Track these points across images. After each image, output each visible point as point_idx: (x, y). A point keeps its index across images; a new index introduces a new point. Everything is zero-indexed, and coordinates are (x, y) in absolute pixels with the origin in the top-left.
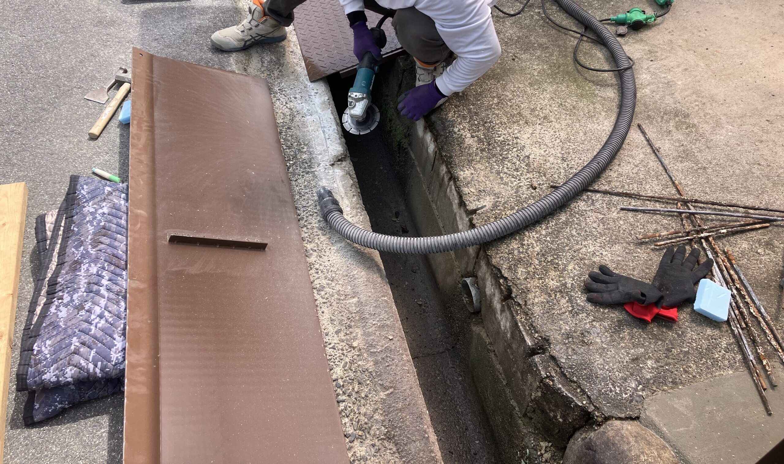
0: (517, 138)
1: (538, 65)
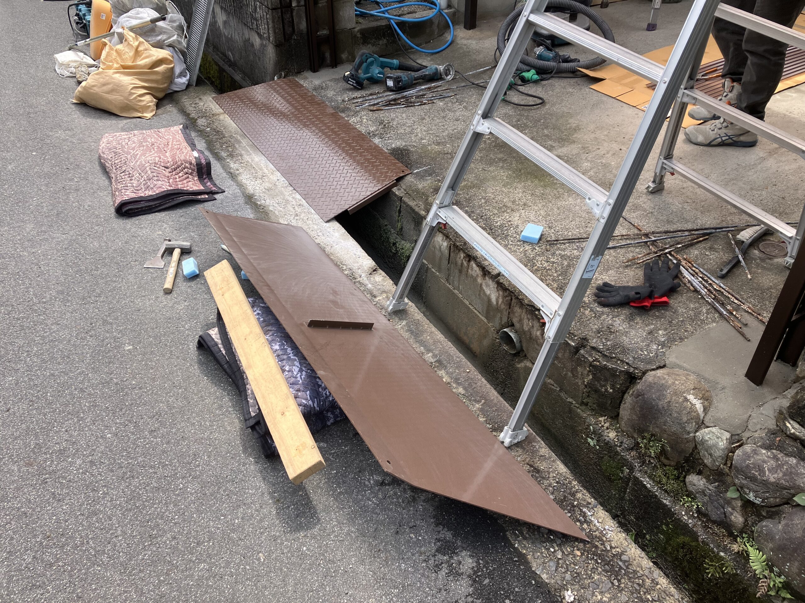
0: (510, 221)
1: (504, 172)
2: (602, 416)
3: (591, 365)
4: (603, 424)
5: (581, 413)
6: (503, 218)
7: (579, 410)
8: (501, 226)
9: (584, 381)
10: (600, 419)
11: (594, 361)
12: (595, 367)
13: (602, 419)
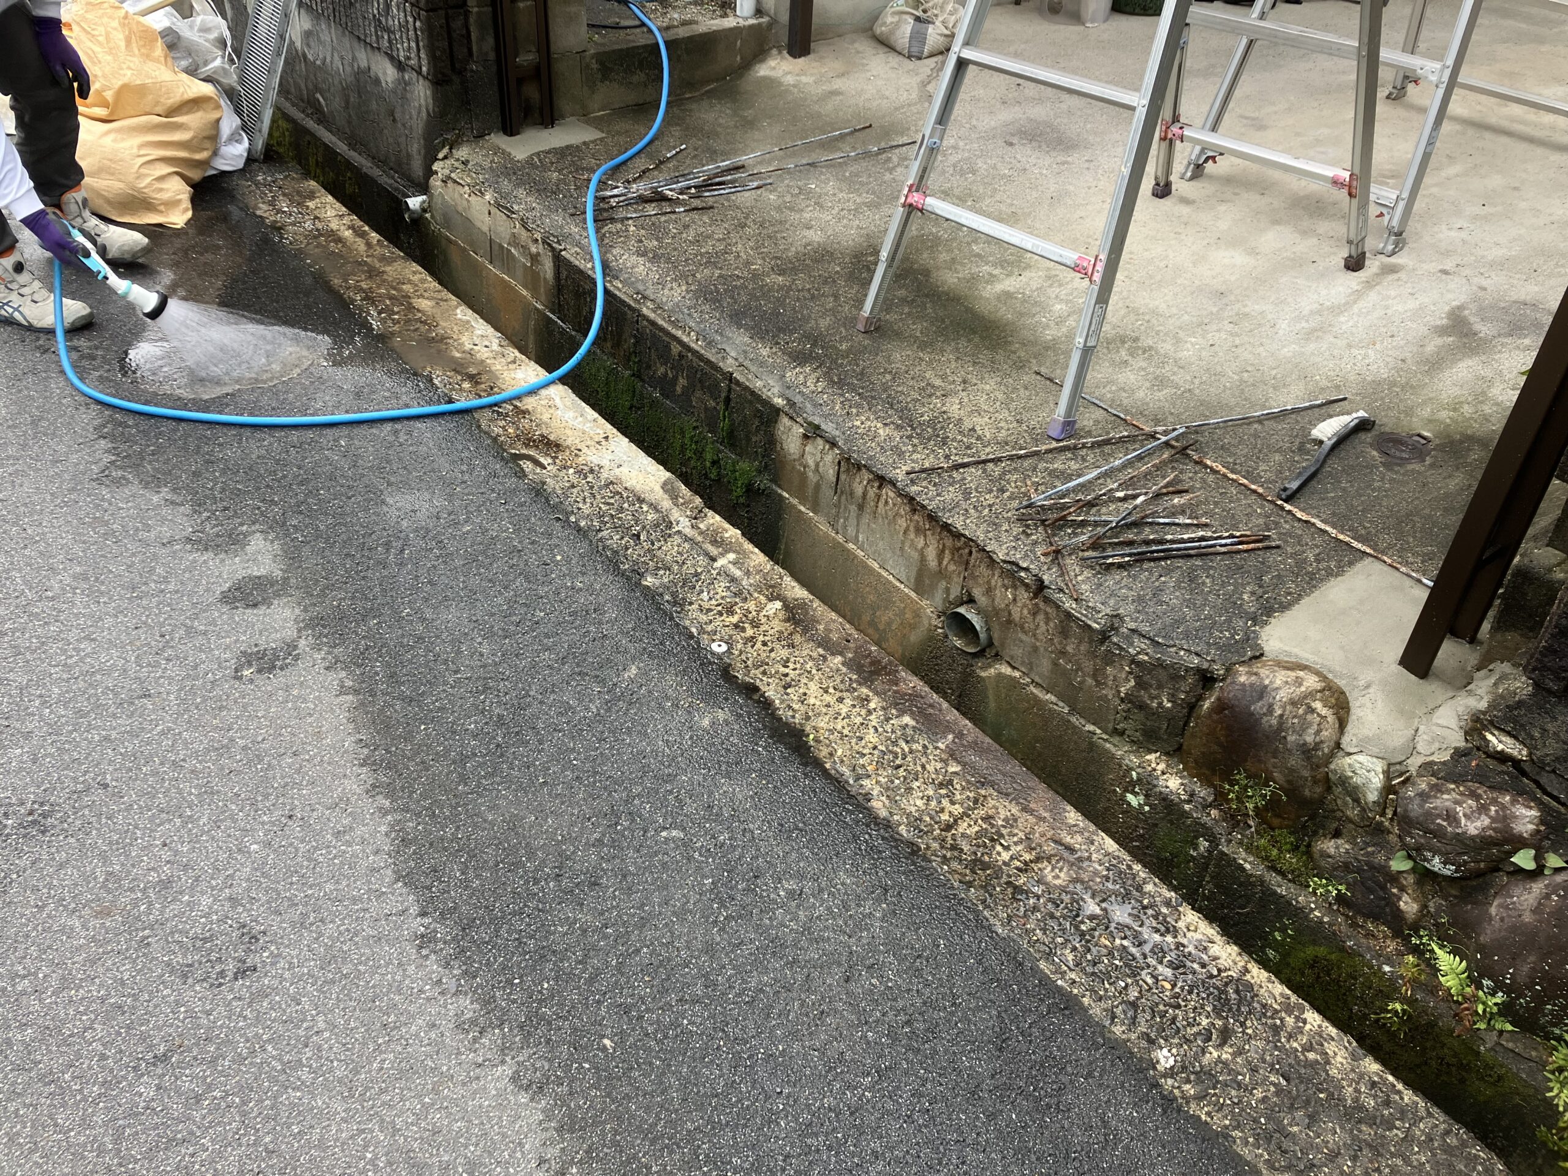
2: (1150, 752)
3: (1133, 662)
4: (1153, 765)
5: (1113, 749)
6: (932, 406)
7: (1108, 745)
8: (932, 423)
9: (1119, 692)
10: (1148, 757)
11: (1139, 653)
12: (1139, 664)
13: (1151, 757)
